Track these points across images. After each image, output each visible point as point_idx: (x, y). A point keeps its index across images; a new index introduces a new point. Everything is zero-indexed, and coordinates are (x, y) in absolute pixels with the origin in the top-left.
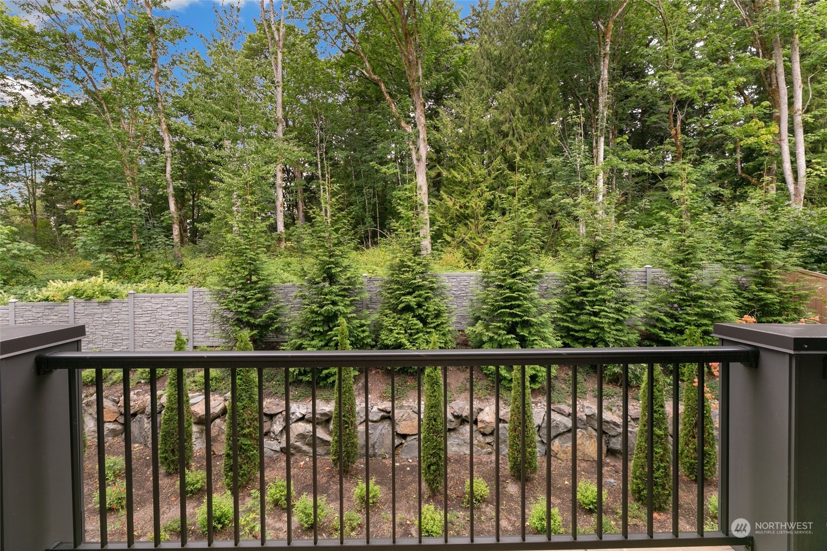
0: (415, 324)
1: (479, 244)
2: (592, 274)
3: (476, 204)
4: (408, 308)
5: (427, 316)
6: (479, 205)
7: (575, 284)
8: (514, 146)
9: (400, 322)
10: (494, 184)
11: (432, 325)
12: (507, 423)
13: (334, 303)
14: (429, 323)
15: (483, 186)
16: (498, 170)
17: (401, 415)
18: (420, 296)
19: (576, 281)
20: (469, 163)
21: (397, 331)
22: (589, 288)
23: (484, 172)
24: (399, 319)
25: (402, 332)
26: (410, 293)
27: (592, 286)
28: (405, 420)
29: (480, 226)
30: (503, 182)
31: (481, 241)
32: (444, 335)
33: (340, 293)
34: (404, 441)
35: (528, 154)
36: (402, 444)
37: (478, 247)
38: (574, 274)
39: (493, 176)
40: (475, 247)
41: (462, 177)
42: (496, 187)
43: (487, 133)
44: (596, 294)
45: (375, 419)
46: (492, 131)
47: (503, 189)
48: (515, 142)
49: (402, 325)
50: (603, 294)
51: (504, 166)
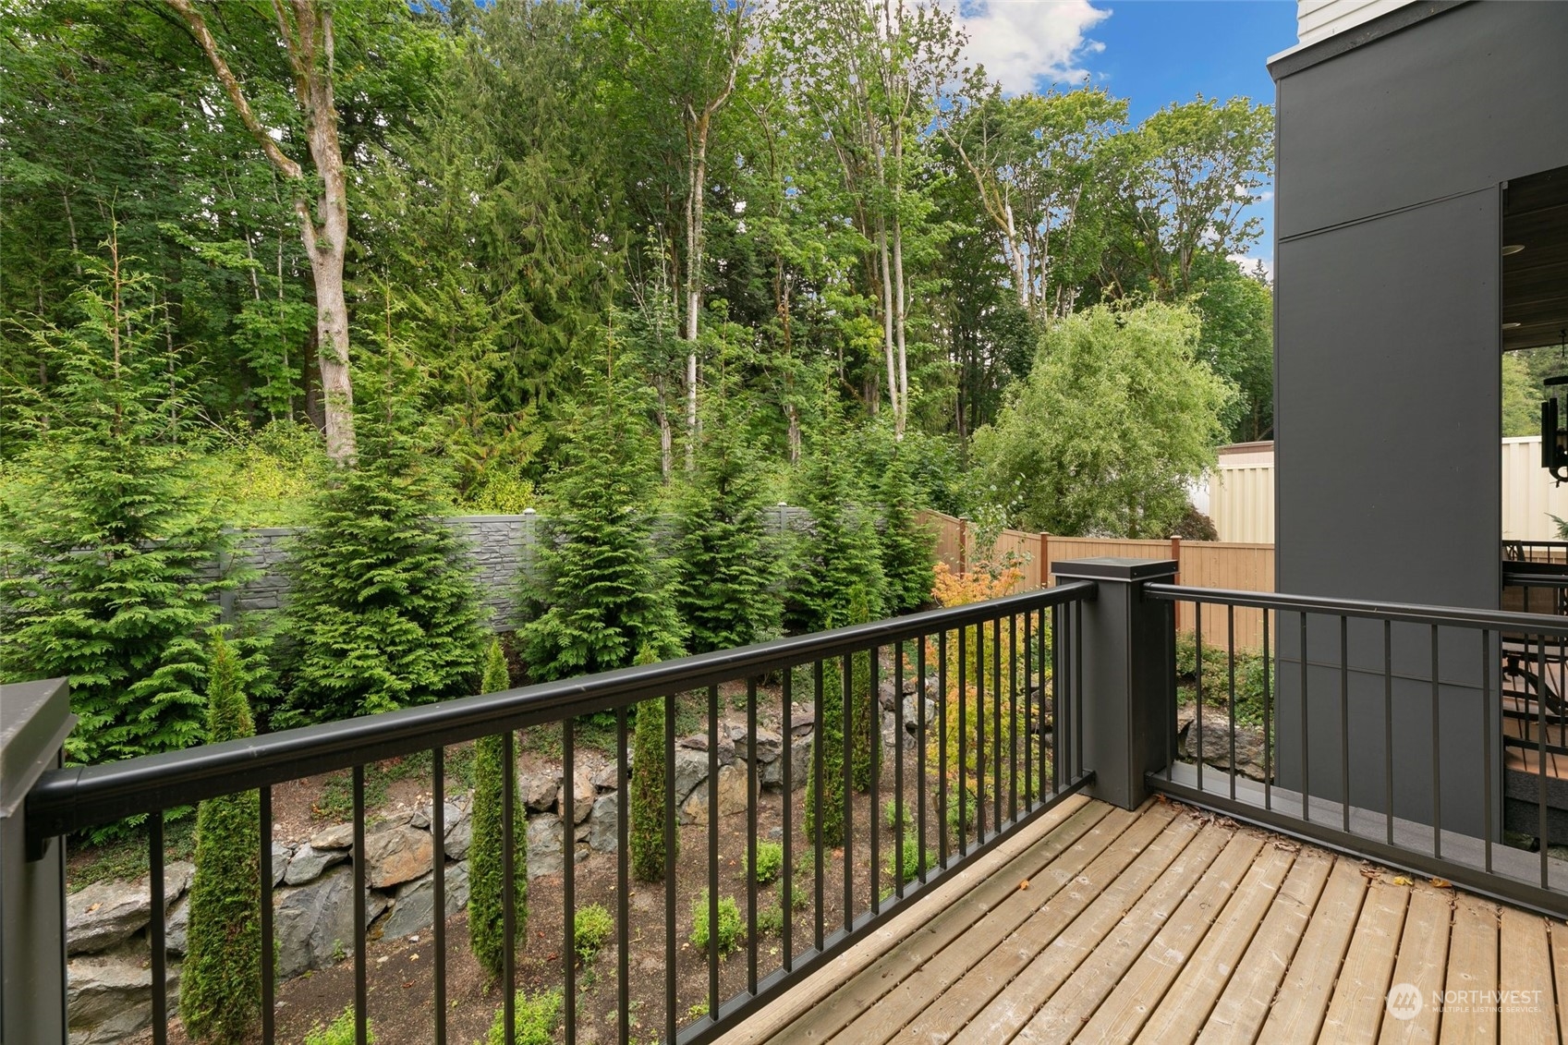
0: (406, 632)
1: (479, 458)
2: (722, 515)
3: (469, 375)
4: (387, 597)
5: (435, 609)
6: (478, 377)
7: (701, 533)
8: (545, 272)
9: (365, 630)
10: (504, 339)
11: (447, 629)
12: (613, 790)
13: (152, 601)
14: (438, 625)
15: (486, 340)
16: (514, 312)
17: (383, 843)
18: (417, 566)
19: (701, 527)
20: (450, 286)
21: (358, 653)
22: (721, 538)
23: (485, 309)
24: (360, 624)
25: (370, 652)
26: (388, 563)
27: (726, 535)
28: (394, 852)
29: (479, 421)
30: (522, 336)
31: (482, 451)
32: (472, 646)
33: (169, 572)
34: (391, 902)
35: (571, 293)
36: (386, 910)
37: (474, 462)
38: (698, 516)
39: (503, 322)
40: (468, 461)
41: (436, 310)
42: (508, 344)
43: (490, 232)
44: (732, 548)
45: (307, 876)
46: (500, 232)
47: (522, 351)
48: (546, 265)
49: (370, 638)
50: (741, 547)
51: (524, 307)
